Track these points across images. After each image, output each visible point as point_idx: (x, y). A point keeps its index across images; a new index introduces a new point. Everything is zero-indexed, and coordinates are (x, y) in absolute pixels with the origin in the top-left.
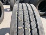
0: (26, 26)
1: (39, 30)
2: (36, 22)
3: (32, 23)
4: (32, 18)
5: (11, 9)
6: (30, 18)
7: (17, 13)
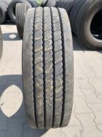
0: (45, 37)
1: (65, 43)
2: (62, 32)
3: (55, 33)
4: (57, 27)
5: (20, 35)
6: (53, 27)
7: (32, 21)
